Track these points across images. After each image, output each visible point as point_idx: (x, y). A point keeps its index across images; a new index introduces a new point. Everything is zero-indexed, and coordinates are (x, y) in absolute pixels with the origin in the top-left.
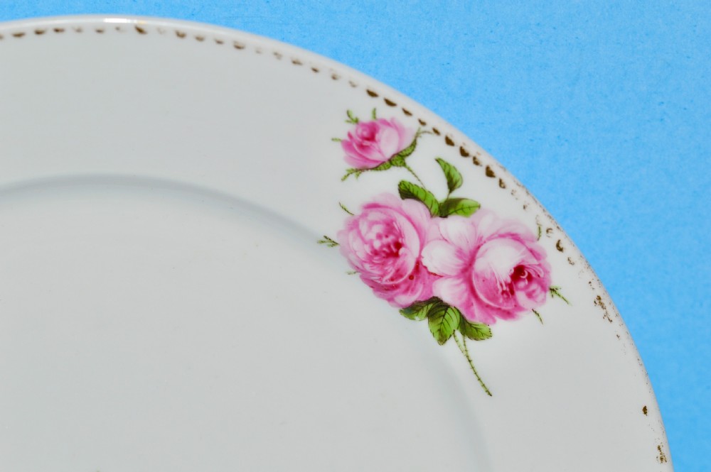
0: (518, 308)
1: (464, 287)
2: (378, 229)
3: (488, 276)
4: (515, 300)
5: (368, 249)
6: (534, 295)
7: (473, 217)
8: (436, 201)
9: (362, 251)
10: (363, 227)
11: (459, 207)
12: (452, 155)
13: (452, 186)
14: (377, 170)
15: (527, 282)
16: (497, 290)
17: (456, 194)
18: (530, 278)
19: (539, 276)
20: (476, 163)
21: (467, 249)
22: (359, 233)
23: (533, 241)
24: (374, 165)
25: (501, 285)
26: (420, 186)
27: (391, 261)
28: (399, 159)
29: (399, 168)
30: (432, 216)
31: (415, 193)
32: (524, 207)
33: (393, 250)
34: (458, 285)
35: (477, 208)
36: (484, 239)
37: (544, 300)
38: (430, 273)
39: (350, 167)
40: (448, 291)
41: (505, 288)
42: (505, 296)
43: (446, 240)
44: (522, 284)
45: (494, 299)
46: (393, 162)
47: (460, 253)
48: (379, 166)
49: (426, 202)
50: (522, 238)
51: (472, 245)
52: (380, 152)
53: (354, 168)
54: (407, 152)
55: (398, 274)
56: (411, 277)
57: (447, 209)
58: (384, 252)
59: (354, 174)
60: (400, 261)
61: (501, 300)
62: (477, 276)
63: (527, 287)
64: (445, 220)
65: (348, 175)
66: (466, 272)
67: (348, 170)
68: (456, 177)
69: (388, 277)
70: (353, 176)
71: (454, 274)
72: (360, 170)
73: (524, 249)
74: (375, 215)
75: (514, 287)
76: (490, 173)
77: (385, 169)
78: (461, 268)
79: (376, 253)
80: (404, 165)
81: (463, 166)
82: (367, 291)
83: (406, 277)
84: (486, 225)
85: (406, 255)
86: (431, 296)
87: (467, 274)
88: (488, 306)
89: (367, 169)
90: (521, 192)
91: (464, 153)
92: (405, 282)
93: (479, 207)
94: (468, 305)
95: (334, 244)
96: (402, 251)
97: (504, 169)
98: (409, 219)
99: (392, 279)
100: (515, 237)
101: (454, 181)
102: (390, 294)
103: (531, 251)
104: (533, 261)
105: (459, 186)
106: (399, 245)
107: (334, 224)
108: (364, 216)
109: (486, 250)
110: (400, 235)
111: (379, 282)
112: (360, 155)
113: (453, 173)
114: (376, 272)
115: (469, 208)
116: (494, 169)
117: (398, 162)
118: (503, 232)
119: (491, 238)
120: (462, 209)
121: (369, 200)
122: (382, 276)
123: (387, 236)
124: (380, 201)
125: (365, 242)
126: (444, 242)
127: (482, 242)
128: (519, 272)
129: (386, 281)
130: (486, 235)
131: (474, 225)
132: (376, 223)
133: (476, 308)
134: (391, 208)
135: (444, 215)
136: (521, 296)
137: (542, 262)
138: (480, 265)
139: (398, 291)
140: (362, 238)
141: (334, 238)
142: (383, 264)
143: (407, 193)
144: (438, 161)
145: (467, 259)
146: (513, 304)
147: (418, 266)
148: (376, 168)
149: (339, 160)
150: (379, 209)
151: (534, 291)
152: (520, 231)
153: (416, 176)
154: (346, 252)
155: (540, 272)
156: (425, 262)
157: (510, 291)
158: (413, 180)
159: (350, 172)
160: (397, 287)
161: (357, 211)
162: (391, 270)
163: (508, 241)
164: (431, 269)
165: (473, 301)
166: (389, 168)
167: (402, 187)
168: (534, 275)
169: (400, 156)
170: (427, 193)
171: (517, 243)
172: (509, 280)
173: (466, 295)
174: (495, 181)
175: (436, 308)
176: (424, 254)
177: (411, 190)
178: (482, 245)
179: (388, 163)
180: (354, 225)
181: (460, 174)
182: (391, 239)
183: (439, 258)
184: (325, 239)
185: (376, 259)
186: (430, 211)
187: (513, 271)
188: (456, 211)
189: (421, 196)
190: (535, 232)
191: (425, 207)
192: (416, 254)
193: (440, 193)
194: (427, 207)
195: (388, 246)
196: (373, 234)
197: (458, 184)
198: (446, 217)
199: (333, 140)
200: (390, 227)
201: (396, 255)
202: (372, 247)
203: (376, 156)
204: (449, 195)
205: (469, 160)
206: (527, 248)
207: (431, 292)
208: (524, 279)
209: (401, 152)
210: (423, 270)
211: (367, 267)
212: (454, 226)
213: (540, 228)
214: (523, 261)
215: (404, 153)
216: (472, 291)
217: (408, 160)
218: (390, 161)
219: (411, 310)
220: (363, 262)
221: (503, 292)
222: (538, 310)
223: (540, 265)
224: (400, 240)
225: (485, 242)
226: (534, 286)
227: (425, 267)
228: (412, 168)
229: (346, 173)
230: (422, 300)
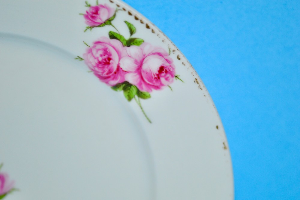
0: (162, 85)
1: (138, 76)
2: (101, 52)
3: (148, 71)
4: (160, 81)
5: (96, 61)
6: (168, 79)
7: (141, 46)
8: (125, 39)
9: (94, 62)
10: (94, 52)
11: (135, 42)
12: (131, 20)
13: (132, 32)
14: (99, 27)
15: (165, 73)
16: (152, 77)
17: (134, 36)
18: (166, 72)
19: (170, 71)
20: (142, 22)
21: (139, 60)
22: (92, 54)
23: (167, 56)
24: (98, 25)
25: (154, 75)
26: (117, 32)
27: (106, 66)
28: (109, 21)
29: (108, 26)
30: (123, 46)
31: (116, 36)
32: (163, 41)
33: (107, 61)
34: (135, 76)
35: (143, 42)
36: (146, 55)
37: (172, 81)
38: (123, 71)
39: (87, 26)
40: (132, 78)
41: (156, 76)
42: (156, 80)
43: (130, 56)
44: (163, 74)
45: (151, 81)
46: (106, 23)
47: (136, 62)
48: (100, 25)
49: (120, 40)
50: (162, 54)
51: (141, 58)
52: (100, 19)
53: (89, 26)
54: (112, 19)
55: (110, 72)
56: (115, 73)
57: (130, 43)
58: (103, 62)
59: (89, 29)
60: (110, 66)
61: (154, 82)
62: (144, 71)
63: (165, 76)
64: (129, 47)
65: (87, 29)
66: (139, 70)
67: (87, 27)
68: (133, 29)
69: (105, 73)
70: (89, 30)
71: (134, 71)
72: (92, 27)
73: (163, 59)
74: (99, 46)
75: (160, 76)
76: (148, 27)
77: (103, 26)
78: (136, 68)
79: (100, 63)
80: (111, 24)
81: (136, 24)
82: (97, 79)
83: (113, 73)
84: (147, 49)
85: (113, 63)
86: (124, 81)
87: (139, 71)
88: (149, 84)
89: (95, 27)
90: (161, 35)
91: (136, 18)
92: (113, 75)
93: (143, 41)
94: (140, 84)
95: (82, 59)
96: (111, 61)
97: (154, 25)
98: (114, 47)
99: (107, 74)
100: (160, 54)
101: (132, 30)
102: (106, 80)
103: (167, 60)
104: (167, 64)
105: (135, 33)
106: (110, 59)
107: (81, 51)
108: (94, 47)
109: (147, 60)
110: (110, 54)
111: (101, 75)
112: (92, 21)
113: (132, 27)
114: (100, 71)
115: (139, 42)
116: (150, 25)
117: (108, 23)
118: (154, 52)
119: (149, 55)
120: (136, 43)
121: (96, 40)
122: (103, 73)
123: (104, 55)
124: (101, 40)
125: (95, 58)
126: (129, 57)
127: (145, 57)
128: (162, 69)
129: (104, 75)
130: (147, 54)
131: (142, 49)
132: (99, 50)
133: (144, 86)
134: (105, 43)
135: (128, 45)
136: (163, 80)
137: (171, 64)
138: (145, 67)
139: (109, 79)
140: (94, 57)
141: (82, 57)
142: (103, 68)
143: (112, 36)
144: (126, 22)
145: (139, 64)
146: (159, 83)
147: (119, 68)
148: (99, 26)
149: (83, 23)
150: (101, 44)
151: (168, 77)
152: (161, 51)
153: (116, 29)
154: (87, 63)
155: (170, 69)
156: (121, 66)
157: (158, 78)
158: (115, 31)
159: (88, 28)
160: (109, 77)
161: (91, 45)
162: (107, 70)
163: (157, 56)
164: (124, 69)
165: (142, 82)
166: (104, 26)
167: (110, 34)
168: (168, 70)
169: (109, 20)
170: (121, 36)
171: (160, 57)
172: (157, 73)
173: (139, 80)
174: (150, 30)
175: (127, 86)
176: (121, 62)
177: (114, 35)
178: (145, 58)
179: (104, 24)
180: (90, 51)
181: (135, 27)
182: (106, 56)
183: (127, 64)
184: (78, 57)
185: (100, 66)
186: (122, 43)
187: (159, 69)
188: (134, 44)
189: (118, 37)
190: (168, 51)
191: (120, 42)
192: (117, 63)
193: (127, 36)
194: (121, 42)
195: (105, 60)
196: (98, 54)
197: (134, 32)
198: (129, 46)
199: (80, 14)
200: (106, 51)
201: (108, 63)
202: (98, 60)
203: (98, 21)
204: (130, 37)
205: (138, 22)
206: (165, 58)
207: (124, 79)
208: (163, 72)
209: (109, 19)
210: (121, 70)
211: (96, 69)
212: (133, 50)
213: (170, 50)
214: (163, 64)
215: (111, 19)
216: (142, 78)
217: (113, 22)
218: (105, 22)
219: (116, 87)
220: (94, 67)
221: (155, 78)
222: (171, 85)
223: (170, 66)
224: (110, 57)
225: (146, 57)
226: (168, 75)
227: (121, 68)
228: (114, 25)
229: (86, 28)
230: (120, 82)
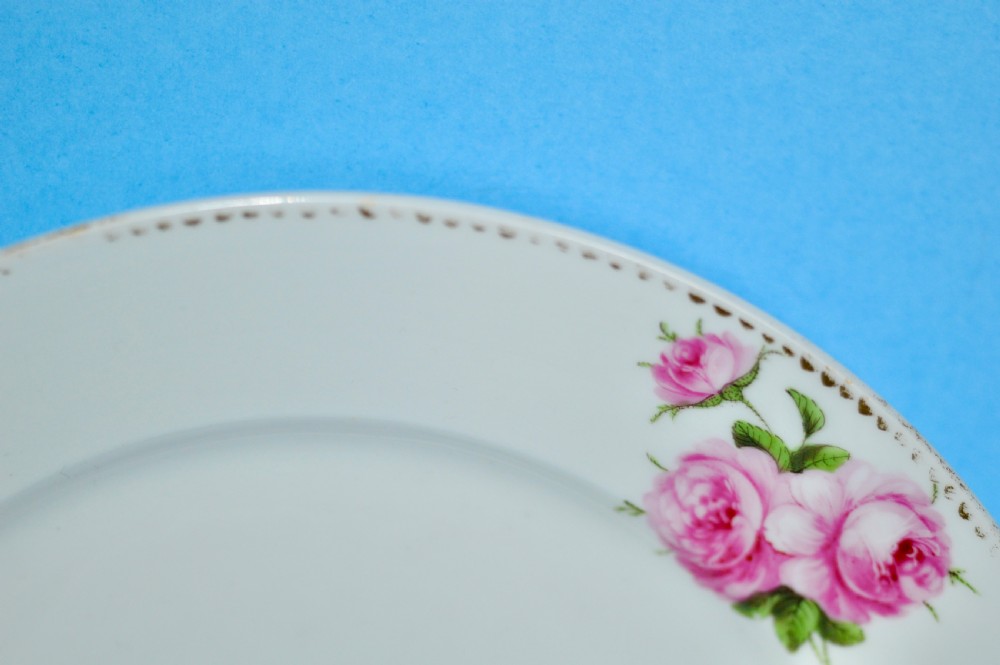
0: (903, 599)
1: (825, 571)
2: (703, 490)
3: (860, 555)
4: (898, 588)
5: (687, 519)
6: (926, 581)
7: (840, 472)
8: (786, 448)
9: (679, 521)
10: (681, 487)
11: (819, 457)
12: (810, 385)
13: (810, 427)
14: (702, 406)
15: (915, 563)
16: (872, 574)
17: (816, 439)
18: (921, 558)
19: (933, 554)
20: (845, 395)
21: (830, 515)
22: (675, 496)
23: (925, 505)
24: (698, 399)
25: (879, 568)
26: (764, 428)
27: (720, 535)
28: (735, 390)
29: (733, 403)
30: (781, 470)
31: (756, 438)
32: (913, 457)
33: (724, 520)
34: (816, 569)
35: (846, 460)
36: (855, 502)
37: (940, 589)
38: (776, 552)
39: (663, 403)
40: (803, 577)
41: (885, 572)
42: (884, 582)
43: (800, 505)
44: (909, 566)
45: (867, 586)
46: (726, 396)
47: (820, 522)
48: (706, 401)
49: (771, 451)
50: (909, 500)
51: (837, 513)
52: (707, 380)
53: (669, 404)
54: (746, 382)
55: (731, 553)
56: (749, 558)
57: (801, 461)
58: (711, 522)
59: (669, 412)
60: (733, 536)
61: (878, 589)
62: (844, 555)
63: (916, 570)
64: (800, 476)
65: (660, 413)
66: (829, 549)
67: (660, 407)
68: (816, 415)
69: (716, 558)
70: (667, 416)
71: (811, 551)
72: (679, 407)
73: (912, 516)
74: (698, 471)
75: (897, 569)
76: (864, 410)
77: (714, 405)
78: (820, 544)
79: (699, 524)
80: (742, 398)
81: (826, 401)
82: (684, 579)
83: (742, 557)
84: (858, 483)
85: (741, 526)
86: (777, 584)
87: (830, 552)
88: (859, 598)
89: (688, 406)
90: (909, 436)
91: (827, 381)
92: (740, 565)
93: (848, 457)
94: (831, 597)
95: (639, 511)
96: (736, 521)
97: (885, 403)
98: (747, 475)
99: (722, 561)
100: (900, 500)
101: (813, 419)
102: (718, 582)
103: (923, 519)
104: (925, 533)
105: (820, 428)
106: (732, 513)
107: (639, 484)
108: (683, 471)
109: (858, 518)
110: (734, 498)
111: (702, 565)
112: (679, 386)
113: (811, 408)
114: (699, 551)
115: (834, 458)
116: (873, 403)
117: (733, 395)
118: (882, 492)
119: (864, 501)
120: (824, 460)
121: (691, 449)
122: (706, 557)
123: (715, 500)
124: (707, 450)
125: (683, 508)
126: (798, 507)
127: (851, 508)
128: (905, 548)
129: (713, 563)
130: (857, 498)
131: (841, 483)
132: (700, 481)
133: (842, 602)
134: (721, 460)
135: (797, 469)
136: (907, 583)
137: (938, 534)
138: (849, 540)
139: (729, 578)
140: (679, 503)
141: (639, 503)
142: (709, 540)
143: (745, 438)
144: (789, 392)
145: (830, 531)
146: (896, 593)
147: (760, 543)
148: (701, 404)
149: (649, 392)
150: (704, 462)
151: (926, 576)
152: (907, 491)
153: (758, 415)
154: (656, 524)
155: (935, 548)
156: (770, 536)
157: (892, 576)
158: (754, 421)
159: (663, 410)
160: (727, 572)
161: (672, 464)
162: (720, 548)
163: (891, 505)
164: (779, 545)
165: (838, 590)
166: (722, 404)
167: (738, 430)
168: (926, 553)
169: (735, 385)
170: (773, 438)
171: (902, 508)
172: (890, 560)
173: (827, 583)
174: (871, 421)
175: (785, 601)
176: (769, 524)
177: (751, 435)
178: (852, 510)
179: (718, 397)
180: (668, 485)
181: (821, 411)
182: (721, 503)
183: (790, 531)
184: (624, 505)
185: (700, 533)
186: (777, 462)
187: (896, 547)
188: (815, 464)
189: (765, 442)
190: (928, 490)
191: (770, 458)
192: (756, 525)
193: (792, 437)
194: (774, 459)
195: (717, 514)
196: (695, 499)
197: (819, 425)
198: (800, 471)
199: (639, 364)
200: (719, 487)
201: (726, 527)
202: (693, 515)
203: (700, 386)
204: (804, 441)
205: (835, 391)
206: (917, 514)
207: (777, 577)
208: (911, 559)
209: (737, 380)
210: (767, 550)
211: (687, 544)
212: (812, 485)
213: (935, 486)
214: (911, 533)
215: (742, 382)
216: (837, 576)
217: (748, 392)
218: (721, 393)
219: (748, 604)
220: (679, 537)
221: (883, 578)
222: (933, 602)
223: (934, 539)
224: (734, 506)
225: (856, 507)
226: (927, 569)
227: (770, 544)
228: (752, 403)
229: (657, 411)
230: (764, 589)
